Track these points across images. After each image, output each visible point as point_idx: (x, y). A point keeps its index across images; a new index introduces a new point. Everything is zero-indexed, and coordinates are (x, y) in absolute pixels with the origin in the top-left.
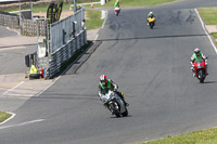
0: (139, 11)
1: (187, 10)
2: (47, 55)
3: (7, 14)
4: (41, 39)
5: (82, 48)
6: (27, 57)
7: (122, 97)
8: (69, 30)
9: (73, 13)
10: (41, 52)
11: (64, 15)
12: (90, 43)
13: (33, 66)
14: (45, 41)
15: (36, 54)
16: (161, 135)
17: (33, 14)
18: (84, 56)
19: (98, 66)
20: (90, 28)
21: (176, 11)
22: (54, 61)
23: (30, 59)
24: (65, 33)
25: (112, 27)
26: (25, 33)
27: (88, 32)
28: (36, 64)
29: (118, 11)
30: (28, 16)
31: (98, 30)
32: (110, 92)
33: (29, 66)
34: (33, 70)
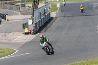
0: (74, 4)
1: (95, 4)
2: (32, 24)
3: (14, 5)
4: (30, 16)
5: (48, 20)
6: (23, 25)
7: (50, 45)
8: (42, 12)
9: (44, 5)
10: (30, 22)
11: (40, 5)
12: (52, 18)
13: (26, 29)
14: (32, 17)
15: (27, 23)
16: (84, 60)
17: (26, 5)
18: (49, 24)
19: (56, 29)
20: (52, 11)
21: (90, 4)
22: (36, 26)
23: (25, 26)
24: (40, 14)
25: (62, 11)
26: (23, 14)
27: (51, 13)
28: (27, 27)
29: (65, 4)
30: (24, 6)
31: (55, 12)
32: (45, 43)
33: (24, 28)
34: (26, 30)
